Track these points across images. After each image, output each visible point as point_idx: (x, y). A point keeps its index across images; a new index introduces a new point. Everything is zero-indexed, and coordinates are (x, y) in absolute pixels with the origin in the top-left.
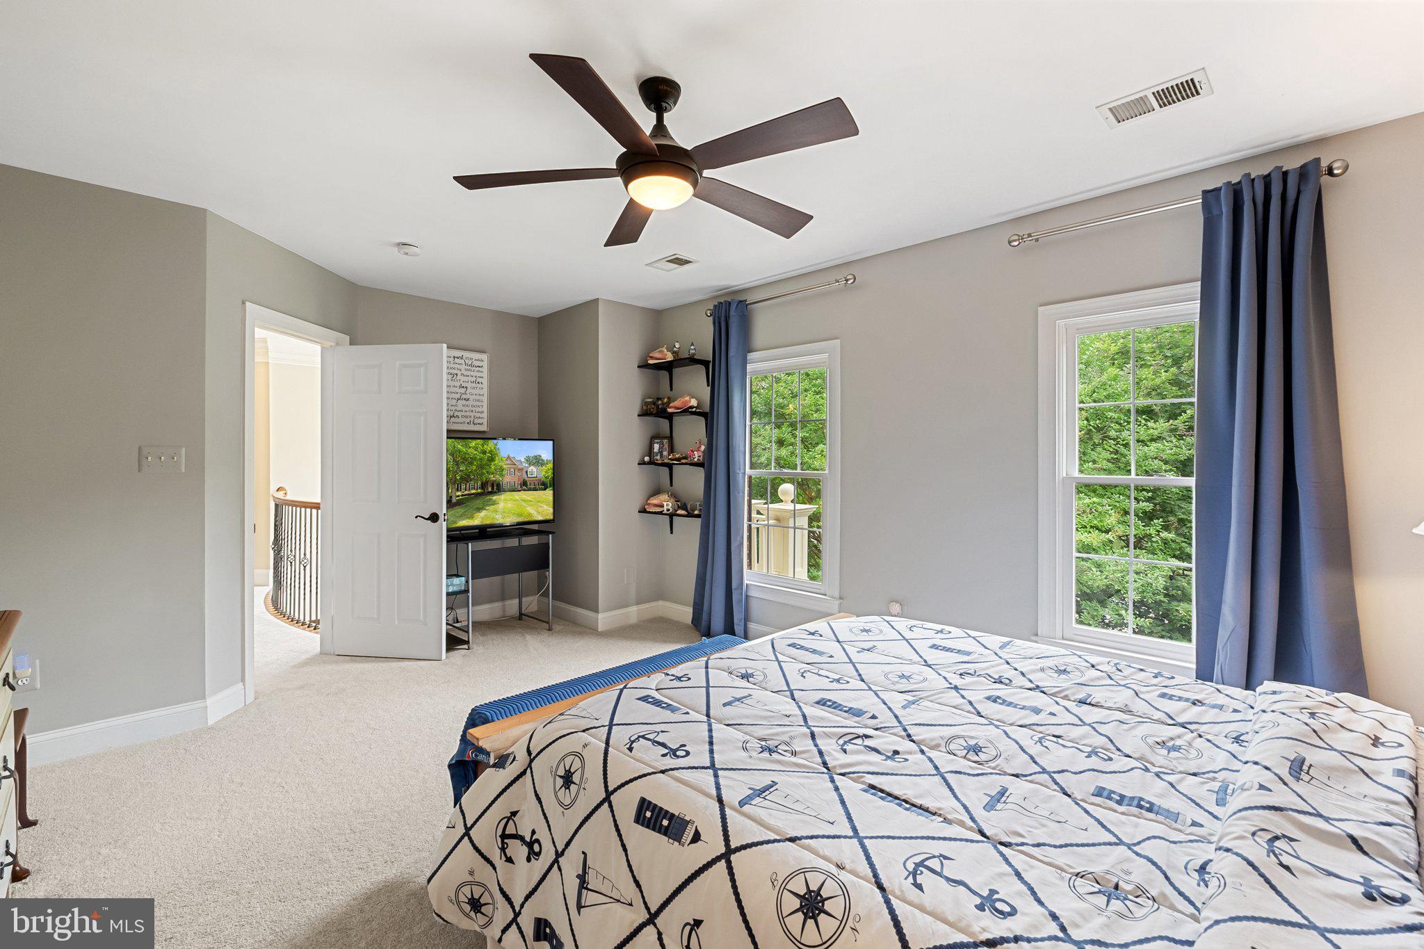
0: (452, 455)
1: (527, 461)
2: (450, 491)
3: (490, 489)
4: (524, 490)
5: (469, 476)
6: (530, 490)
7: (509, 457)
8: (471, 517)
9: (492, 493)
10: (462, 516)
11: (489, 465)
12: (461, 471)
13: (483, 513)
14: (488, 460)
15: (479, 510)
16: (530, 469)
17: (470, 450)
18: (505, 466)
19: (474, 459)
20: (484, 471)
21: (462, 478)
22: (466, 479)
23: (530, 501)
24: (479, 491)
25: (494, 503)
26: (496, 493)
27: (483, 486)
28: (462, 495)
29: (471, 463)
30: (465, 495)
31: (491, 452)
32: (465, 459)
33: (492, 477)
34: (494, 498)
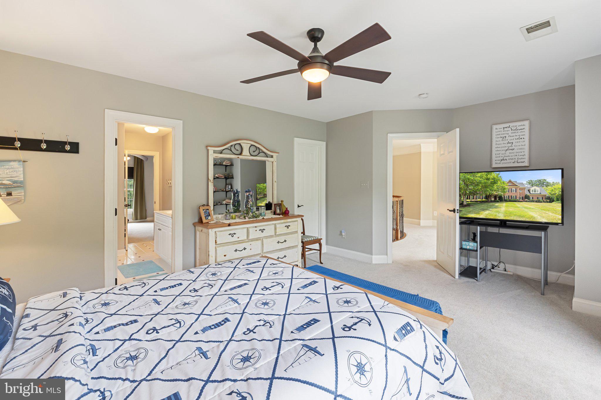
0: (463, 181)
1: (530, 183)
2: (462, 199)
3: (493, 199)
4: (526, 201)
5: (476, 192)
6: (533, 201)
7: (510, 181)
8: (478, 213)
9: (495, 201)
10: (470, 212)
11: (492, 187)
12: (470, 189)
13: (487, 212)
14: (491, 183)
15: (484, 210)
16: (532, 189)
17: (476, 178)
18: (506, 187)
19: (480, 183)
20: (488, 189)
21: (470, 192)
22: (474, 193)
23: (533, 209)
24: (484, 200)
25: (496, 207)
26: (498, 201)
27: (487, 197)
28: (471, 201)
29: (478, 185)
30: (473, 201)
31: (494, 179)
32: (472, 183)
33: (495, 193)
34: (497, 204)
